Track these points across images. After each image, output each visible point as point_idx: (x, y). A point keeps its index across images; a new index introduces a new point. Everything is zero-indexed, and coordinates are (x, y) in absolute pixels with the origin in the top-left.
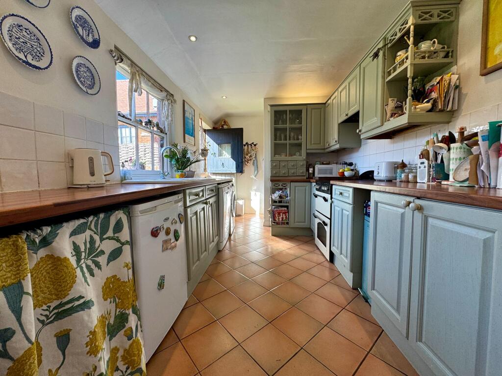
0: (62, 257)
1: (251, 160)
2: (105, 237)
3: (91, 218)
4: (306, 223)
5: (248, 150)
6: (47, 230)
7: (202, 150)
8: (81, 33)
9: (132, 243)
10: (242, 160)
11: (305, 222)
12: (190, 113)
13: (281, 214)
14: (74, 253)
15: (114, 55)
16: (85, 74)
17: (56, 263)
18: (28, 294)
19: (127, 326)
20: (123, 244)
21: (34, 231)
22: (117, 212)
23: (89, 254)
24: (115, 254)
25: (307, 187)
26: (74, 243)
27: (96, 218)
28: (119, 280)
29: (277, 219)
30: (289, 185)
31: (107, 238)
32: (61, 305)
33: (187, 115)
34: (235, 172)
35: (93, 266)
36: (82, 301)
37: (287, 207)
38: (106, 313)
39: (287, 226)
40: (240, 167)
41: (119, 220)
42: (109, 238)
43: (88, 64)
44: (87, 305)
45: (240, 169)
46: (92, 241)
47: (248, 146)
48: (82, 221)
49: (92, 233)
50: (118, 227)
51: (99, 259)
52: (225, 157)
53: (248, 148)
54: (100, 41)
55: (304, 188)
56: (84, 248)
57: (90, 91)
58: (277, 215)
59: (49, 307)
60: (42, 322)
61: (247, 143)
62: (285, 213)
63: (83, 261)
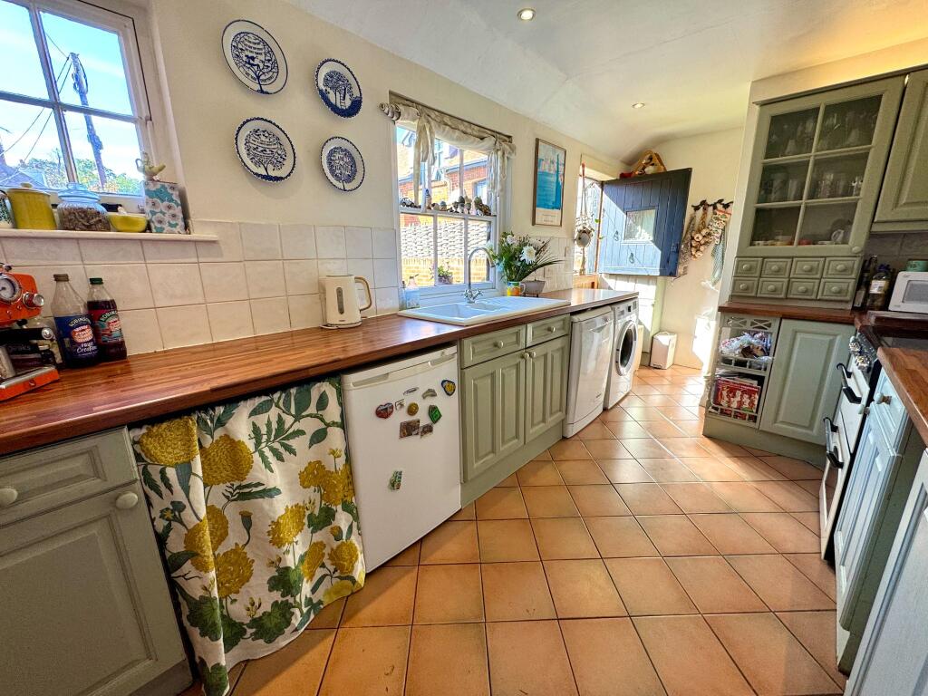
0: (236, 440)
1: (706, 243)
2: (304, 414)
3: (276, 396)
4: (815, 432)
5: (703, 218)
6: (220, 410)
7: (580, 231)
8: (333, 101)
9: (343, 425)
10: (678, 246)
11: (810, 427)
12: (552, 162)
13: (739, 393)
14: (253, 435)
15: (386, 111)
16: (341, 163)
17: (232, 445)
18: (197, 475)
19: (334, 524)
20: (328, 425)
21: (206, 412)
22: (318, 384)
23: (276, 437)
24: (319, 437)
25: (838, 338)
26: (254, 424)
27: (284, 395)
28: (323, 467)
29: (724, 403)
30: (775, 325)
31: (307, 416)
32: (240, 487)
33: (544, 167)
34: (658, 274)
35: (282, 450)
36: (260, 488)
37: (761, 380)
38: (307, 502)
39: (751, 424)
40: (671, 264)
41: (322, 394)
42: (310, 416)
43: (345, 145)
44: (270, 493)
45: (670, 267)
46: (280, 421)
47: (705, 209)
48: (264, 398)
49: (281, 412)
50: (322, 403)
51: (293, 443)
52: (641, 240)
53: (705, 213)
54: (361, 98)
55: (828, 338)
56: (266, 429)
57: (348, 187)
58: (725, 393)
59: (233, 485)
60: (227, 497)
61: (703, 203)
62: (750, 393)
63: (263, 445)
